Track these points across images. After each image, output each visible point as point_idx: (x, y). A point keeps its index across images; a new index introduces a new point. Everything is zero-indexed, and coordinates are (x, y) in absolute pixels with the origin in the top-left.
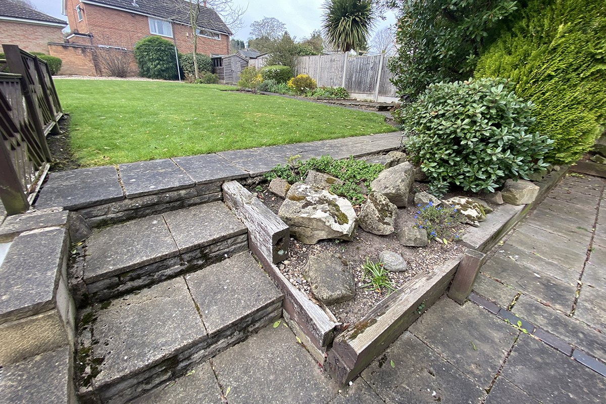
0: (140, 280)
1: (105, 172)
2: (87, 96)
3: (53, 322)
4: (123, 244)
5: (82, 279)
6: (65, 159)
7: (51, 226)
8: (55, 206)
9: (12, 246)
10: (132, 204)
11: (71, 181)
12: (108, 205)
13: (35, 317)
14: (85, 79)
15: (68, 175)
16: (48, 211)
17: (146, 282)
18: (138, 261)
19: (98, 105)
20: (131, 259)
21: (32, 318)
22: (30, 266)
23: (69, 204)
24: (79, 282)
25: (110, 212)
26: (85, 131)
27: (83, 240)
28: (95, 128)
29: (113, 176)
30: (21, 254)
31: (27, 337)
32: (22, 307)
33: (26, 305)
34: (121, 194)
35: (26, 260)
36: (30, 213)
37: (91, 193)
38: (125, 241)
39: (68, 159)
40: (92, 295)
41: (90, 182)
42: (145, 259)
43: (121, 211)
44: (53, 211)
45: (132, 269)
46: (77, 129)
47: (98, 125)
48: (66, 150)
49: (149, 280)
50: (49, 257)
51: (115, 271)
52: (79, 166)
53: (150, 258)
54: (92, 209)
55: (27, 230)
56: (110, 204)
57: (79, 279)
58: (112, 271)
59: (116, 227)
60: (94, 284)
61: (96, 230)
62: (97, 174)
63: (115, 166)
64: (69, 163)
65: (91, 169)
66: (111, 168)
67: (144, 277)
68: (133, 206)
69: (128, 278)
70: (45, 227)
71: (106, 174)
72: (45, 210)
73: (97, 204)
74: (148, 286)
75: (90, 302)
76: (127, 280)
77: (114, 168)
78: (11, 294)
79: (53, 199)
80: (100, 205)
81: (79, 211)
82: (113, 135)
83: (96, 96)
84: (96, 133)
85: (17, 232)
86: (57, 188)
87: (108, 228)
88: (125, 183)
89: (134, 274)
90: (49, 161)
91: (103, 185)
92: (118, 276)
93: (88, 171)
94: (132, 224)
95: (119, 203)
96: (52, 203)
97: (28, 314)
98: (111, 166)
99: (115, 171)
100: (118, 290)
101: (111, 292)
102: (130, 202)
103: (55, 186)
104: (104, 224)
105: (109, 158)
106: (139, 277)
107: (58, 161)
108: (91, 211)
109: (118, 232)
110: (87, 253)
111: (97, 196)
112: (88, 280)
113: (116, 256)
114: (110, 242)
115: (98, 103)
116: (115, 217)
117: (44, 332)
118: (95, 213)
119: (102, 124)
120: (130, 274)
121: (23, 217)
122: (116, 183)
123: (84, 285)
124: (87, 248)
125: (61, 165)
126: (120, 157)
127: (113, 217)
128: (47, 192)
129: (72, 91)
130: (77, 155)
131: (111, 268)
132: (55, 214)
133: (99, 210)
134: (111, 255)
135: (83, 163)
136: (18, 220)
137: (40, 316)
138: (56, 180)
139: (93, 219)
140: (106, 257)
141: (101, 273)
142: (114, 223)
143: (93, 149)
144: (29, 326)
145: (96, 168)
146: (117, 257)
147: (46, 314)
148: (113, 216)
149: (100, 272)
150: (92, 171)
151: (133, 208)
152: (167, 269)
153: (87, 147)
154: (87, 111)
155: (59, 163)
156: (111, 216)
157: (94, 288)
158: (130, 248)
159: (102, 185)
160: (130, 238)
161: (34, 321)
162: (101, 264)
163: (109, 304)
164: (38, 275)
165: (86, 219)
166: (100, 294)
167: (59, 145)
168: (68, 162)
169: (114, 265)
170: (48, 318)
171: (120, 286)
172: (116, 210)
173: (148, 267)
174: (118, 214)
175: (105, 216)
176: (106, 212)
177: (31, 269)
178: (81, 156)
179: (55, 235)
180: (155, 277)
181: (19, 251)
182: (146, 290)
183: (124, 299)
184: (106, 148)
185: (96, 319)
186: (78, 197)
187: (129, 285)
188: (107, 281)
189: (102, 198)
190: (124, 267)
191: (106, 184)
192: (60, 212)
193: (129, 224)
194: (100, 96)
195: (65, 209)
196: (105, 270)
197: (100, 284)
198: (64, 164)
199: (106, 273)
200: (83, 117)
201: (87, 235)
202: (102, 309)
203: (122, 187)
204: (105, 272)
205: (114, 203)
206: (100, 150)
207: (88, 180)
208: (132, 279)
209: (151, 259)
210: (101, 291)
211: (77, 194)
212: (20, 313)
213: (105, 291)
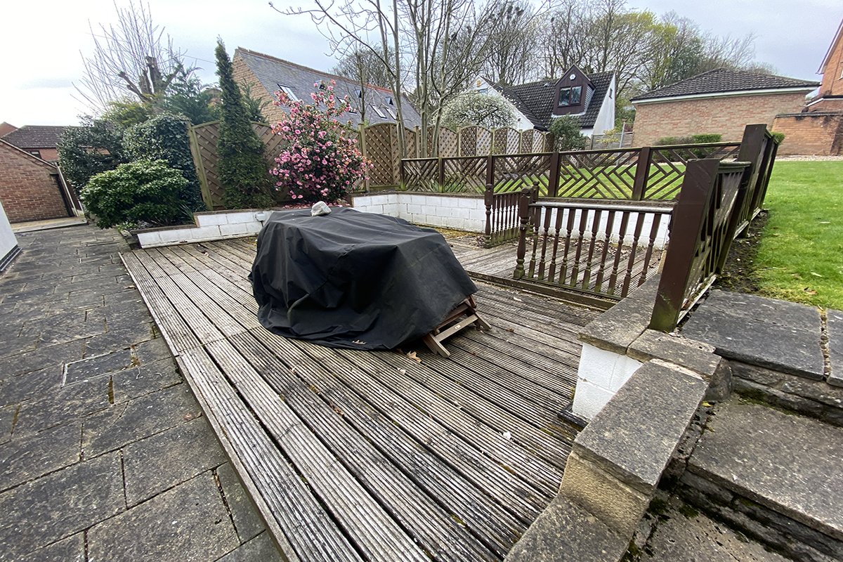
0: (763, 528)
1: (799, 316)
2: (805, 186)
3: (635, 507)
4: (772, 451)
5: (687, 459)
6: (740, 274)
7: (692, 369)
8: (705, 342)
9: (640, 371)
10: (828, 395)
11: (738, 311)
12: (783, 375)
13: (621, 485)
14: (807, 160)
15: (736, 300)
16: (694, 344)
17: (770, 539)
18: (786, 504)
19: (822, 201)
20: (774, 490)
21: (618, 484)
22: (648, 413)
23: (726, 347)
24: (680, 460)
25: (778, 387)
26: (785, 241)
27: (714, 402)
28: (807, 238)
29: (810, 328)
30: (644, 389)
31: (599, 493)
32: (618, 464)
33: (623, 467)
34: (820, 370)
35: (647, 400)
36: (674, 337)
37: (766, 345)
38: (777, 447)
39: (743, 275)
40: (682, 484)
41: (767, 324)
42: (800, 511)
43: (797, 395)
44: (701, 348)
45: (766, 505)
46: (776, 234)
47: (813, 234)
48: (745, 261)
49: (778, 540)
50: (675, 417)
51: (737, 486)
52: (756, 290)
53: (810, 515)
54: (753, 368)
55: (661, 359)
56: (787, 376)
57: (681, 456)
58: (732, 483)
59: (772, 413)
60: (696, 477)
61: (737, 397)
62: (784, 314)
63: (819, 311)
64: (742, 282)
65: (776, 301)
66: (812, 312)
67: (772, 530)
68: (827, 399)
69: (748, 509)
70: (684, 367)
71: (800, 319)
72: (692, 341)
73: (768, 366)
74: (769, 547)
75: (673, 489)
76: (743, 510)
77: (817, 313)
78: (615, 436)
79: (706, 329)
80: (770, 369)
81: (732, 362)
82: (834, 255)
83: (821, 186)
84: (805, 246)
85: (651, 355)
86: (717, 315)
87: (757, 406)
88: (833, 351)
89: (760, 513)
90: (718, 272)
91: (790, 338)
92: (736, 496)
93: (769, 303)
94: (803, 424)
95: (805, 383)
96: (703, 335)
97: (618, 476)
98: (811, 308)
99: (817, 320)
100: (719, 510)
101: (708, 504)
102: (829, 390)
103: (714, 310)
104: (757, 396)
105: (813, 293)
106: (765, 522)
107: (729, 275)
108: (750, 371)
109: (772, 424)
110: (709, 425)
111: (774, 354)
112: (693, 467)
113: (750, 463)
114: (751, 431)
115: (821, 197)
116: (782, 397)
117: (618, 505)
118: (753, 375)
119: (820, 233)
120: (755, 507)
121: (664, 337)
122: (815, 343)
123: (683, 467)
124: (713, 417)
125: (730, 282)
126: (836, 298)
127: (777, 395)
128: (703, 316)
129: (784, 178)
130: (760, 273)
131: (735, 478)
132: (703, 355)
133: (764, 375)
134: (744, 456)
135: (765, 288)
136: (657, 340)
137: (628, 490)
138: (718, 302)
139: (744, 381)
140: (735, 453)
141: (715, 473)
142: (772, 405)
143: (790, 271)
144: (609, 487)
145: (785, 304)
146: (751, 467)
147: (635, 494)
148: (780, 394)
149: (714, 470)
150: (775, 306)
151: (826, 402)
152: (825, 554)
153: (780, 264)
154: (799, 210)
155: (729, 278)
156: (774, 391)
157: (690, 480)
158: (782, 467)
159: (786, 337)
160: (788, 448)
161: (618, 487)
162: (722, 458)
163: (694, 514)
164: (653, 434)
165: (733, 376)
166: (692, 493)
167: (738, 253)
168: (741, 279)
169: (741, 476)
170: (634, 500)
171: (727, 508)
172: (791, 389)
173: (794, 523)
174: (789, 395)
175: (766, 387)
176: (773, 383)
177: (647, 418)
178: (767, 276)
179: (692, 387)
180: (793, 546)
181: (644, 382)
182: (759, 547)
183: (717, 528)
184: (814, 274)
185: (666, 518)
186: (743, 342)
187: (741, 518)
188: (716, 489)
189: (782, 361)
190: (755, 494)
191: (796, 338)
192: (709, 354)
193: (799, 422)
194: (827, 186)
195: (717, 352)
196: (724, 473)
197: (703, 484)
198: (733, 281)
199: (724, 479)
200: (789, 217)
201: (721, 399)
202: (681, 511)
203: (826, 357)
204: (722, 476)
205: (795, 378)
206: (803, 274)
207: (764, 318)
208: (752, 516)
209: (812, 520)
210: (696, 492)
211: (743, 337)
212: (612, 468)
213: (701, 495)
